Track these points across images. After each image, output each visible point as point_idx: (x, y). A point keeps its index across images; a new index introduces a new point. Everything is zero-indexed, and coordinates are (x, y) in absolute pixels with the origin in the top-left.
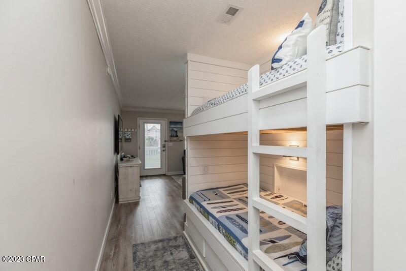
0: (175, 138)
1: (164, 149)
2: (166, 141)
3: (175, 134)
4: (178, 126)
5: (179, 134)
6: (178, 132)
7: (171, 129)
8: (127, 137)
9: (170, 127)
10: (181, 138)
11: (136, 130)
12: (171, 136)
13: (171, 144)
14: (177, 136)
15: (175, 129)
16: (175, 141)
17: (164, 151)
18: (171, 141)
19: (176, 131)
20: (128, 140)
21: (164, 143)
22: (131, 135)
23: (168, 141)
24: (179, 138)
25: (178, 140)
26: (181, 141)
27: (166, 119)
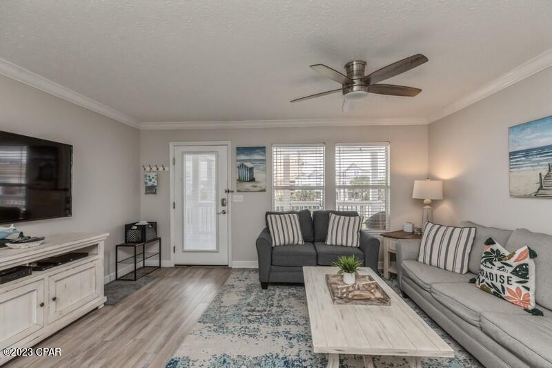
0: (248, 185)
1: (224, 208)
2: (228, 191)
3: (247, 175)
5: (258, 175)
6: (255, 171)
7: (239, 163)
8: (150, 184)
10: (262, 185)
11: (167, 169)
12: (240, 180)
13: (238, 198)
14: (253, 180)
15: (249, 165)
16: (247, 191)
17: (224, 213)
18: (238, 191)
19: (251, 169)
20: (151, 190)
21: (225, 196)
22: (157, 180)
23: (233, 192)
24: (258, 185)
25: (255, 189)
26: (264, 191)
27: (229, 143)
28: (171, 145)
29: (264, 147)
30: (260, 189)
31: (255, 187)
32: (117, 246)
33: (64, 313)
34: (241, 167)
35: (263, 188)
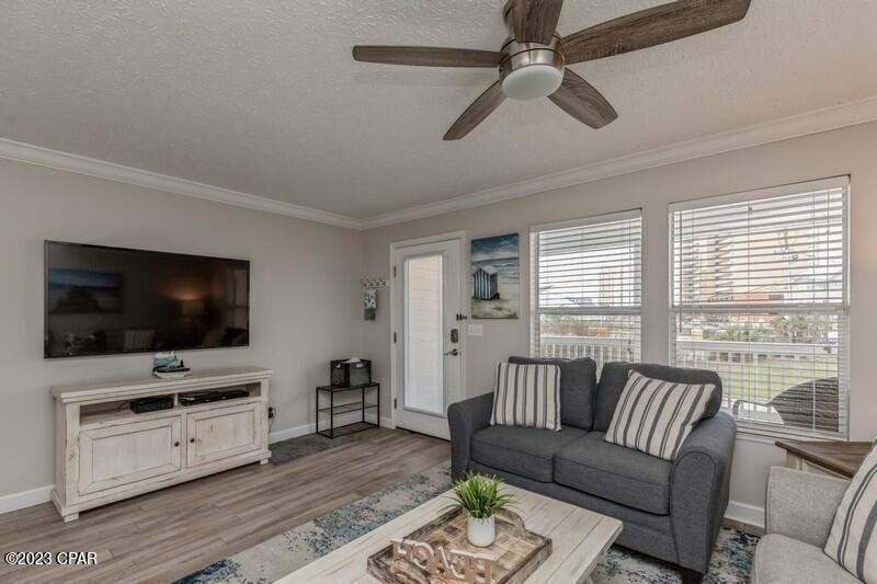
0: (488, 307)
1: (455, 346)
2: (460, 317)
3: (487, 288)
4: (502, 254)
5: (504, 288)
6: (500, 280)
7: (475, 268)
8: (369, 305)
9: (473, 264)
10: (511, 306)
11: (387, 283)
12: (477, 298)
13: (474, 329)
14: (496, 297)
15: (490, 269)
16: (487, 317)
17: (455, 353)
18: (474, 317)
19: (494, 277)
20: (371, 314)
21: (457, 325)
22: (377, 299)
23: (466, 318)
24: (505, 305)
25: (500, 314)
26: (513, 316)
27: (462, 233)
28: (392, 247)
29: (517, 235)
30: (507, 313)
31: (500, 309)
32: (318, 389)
33: (207, 459)
34: (479, 274)
35: (512, 313)
